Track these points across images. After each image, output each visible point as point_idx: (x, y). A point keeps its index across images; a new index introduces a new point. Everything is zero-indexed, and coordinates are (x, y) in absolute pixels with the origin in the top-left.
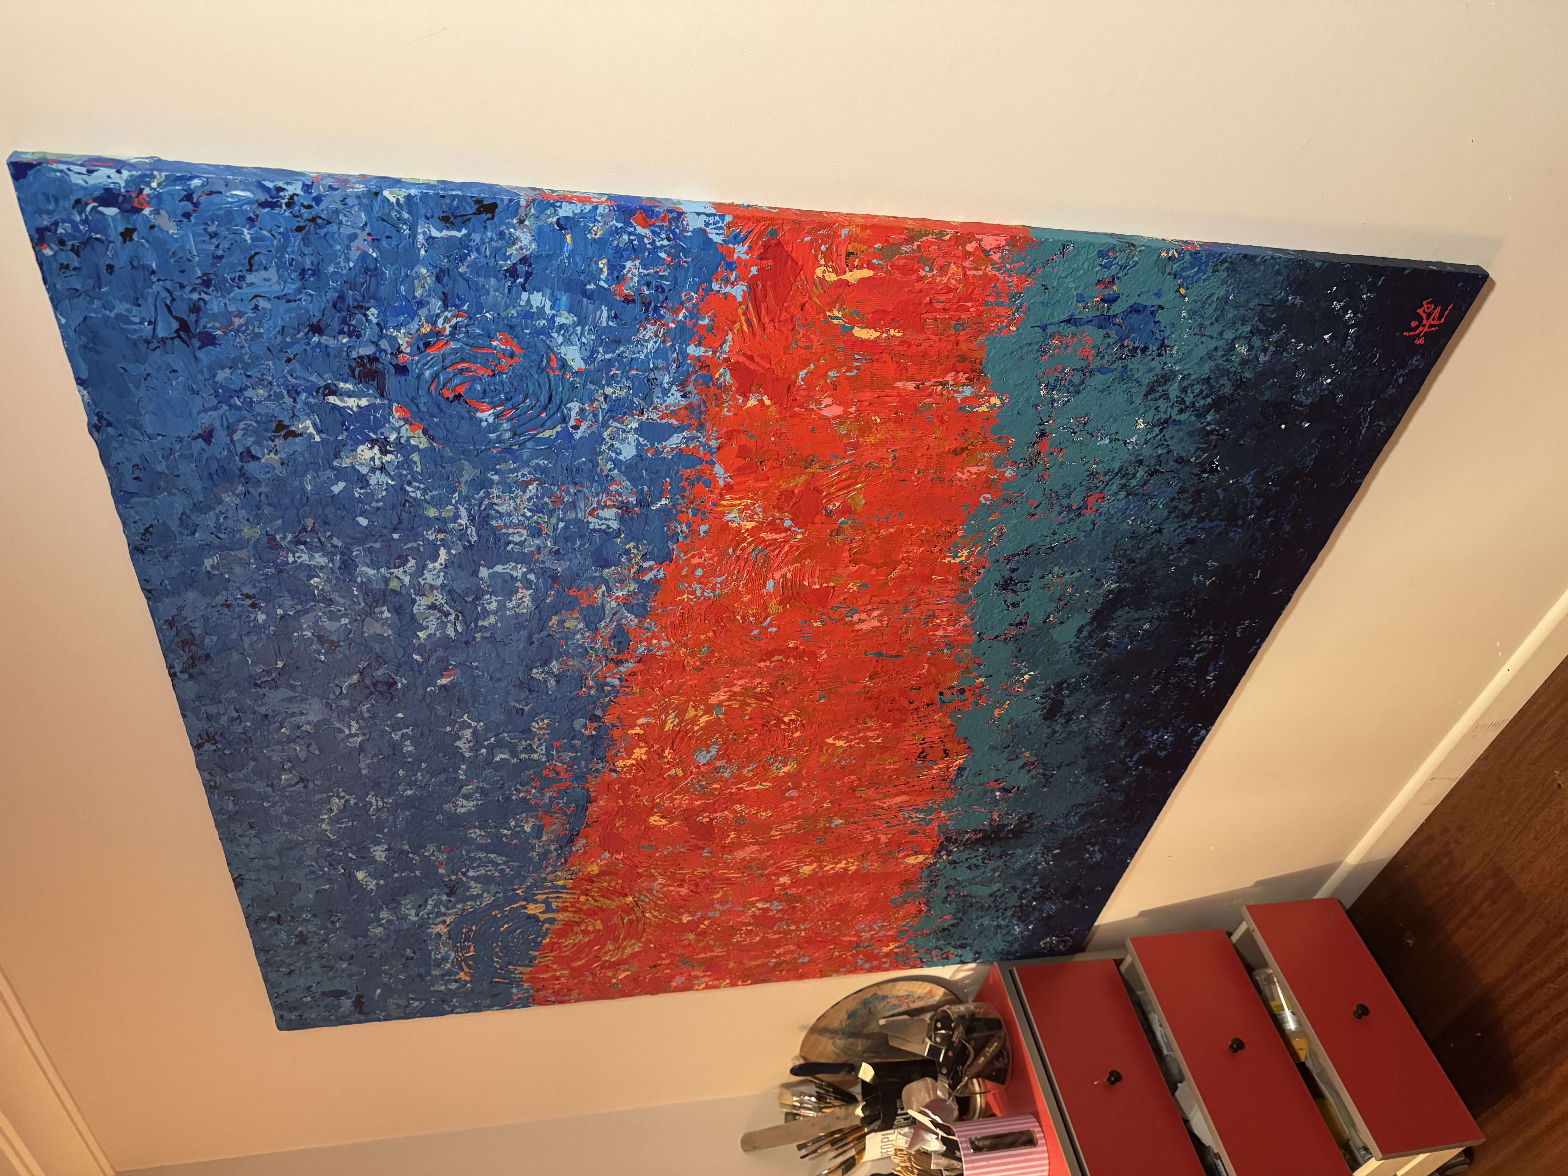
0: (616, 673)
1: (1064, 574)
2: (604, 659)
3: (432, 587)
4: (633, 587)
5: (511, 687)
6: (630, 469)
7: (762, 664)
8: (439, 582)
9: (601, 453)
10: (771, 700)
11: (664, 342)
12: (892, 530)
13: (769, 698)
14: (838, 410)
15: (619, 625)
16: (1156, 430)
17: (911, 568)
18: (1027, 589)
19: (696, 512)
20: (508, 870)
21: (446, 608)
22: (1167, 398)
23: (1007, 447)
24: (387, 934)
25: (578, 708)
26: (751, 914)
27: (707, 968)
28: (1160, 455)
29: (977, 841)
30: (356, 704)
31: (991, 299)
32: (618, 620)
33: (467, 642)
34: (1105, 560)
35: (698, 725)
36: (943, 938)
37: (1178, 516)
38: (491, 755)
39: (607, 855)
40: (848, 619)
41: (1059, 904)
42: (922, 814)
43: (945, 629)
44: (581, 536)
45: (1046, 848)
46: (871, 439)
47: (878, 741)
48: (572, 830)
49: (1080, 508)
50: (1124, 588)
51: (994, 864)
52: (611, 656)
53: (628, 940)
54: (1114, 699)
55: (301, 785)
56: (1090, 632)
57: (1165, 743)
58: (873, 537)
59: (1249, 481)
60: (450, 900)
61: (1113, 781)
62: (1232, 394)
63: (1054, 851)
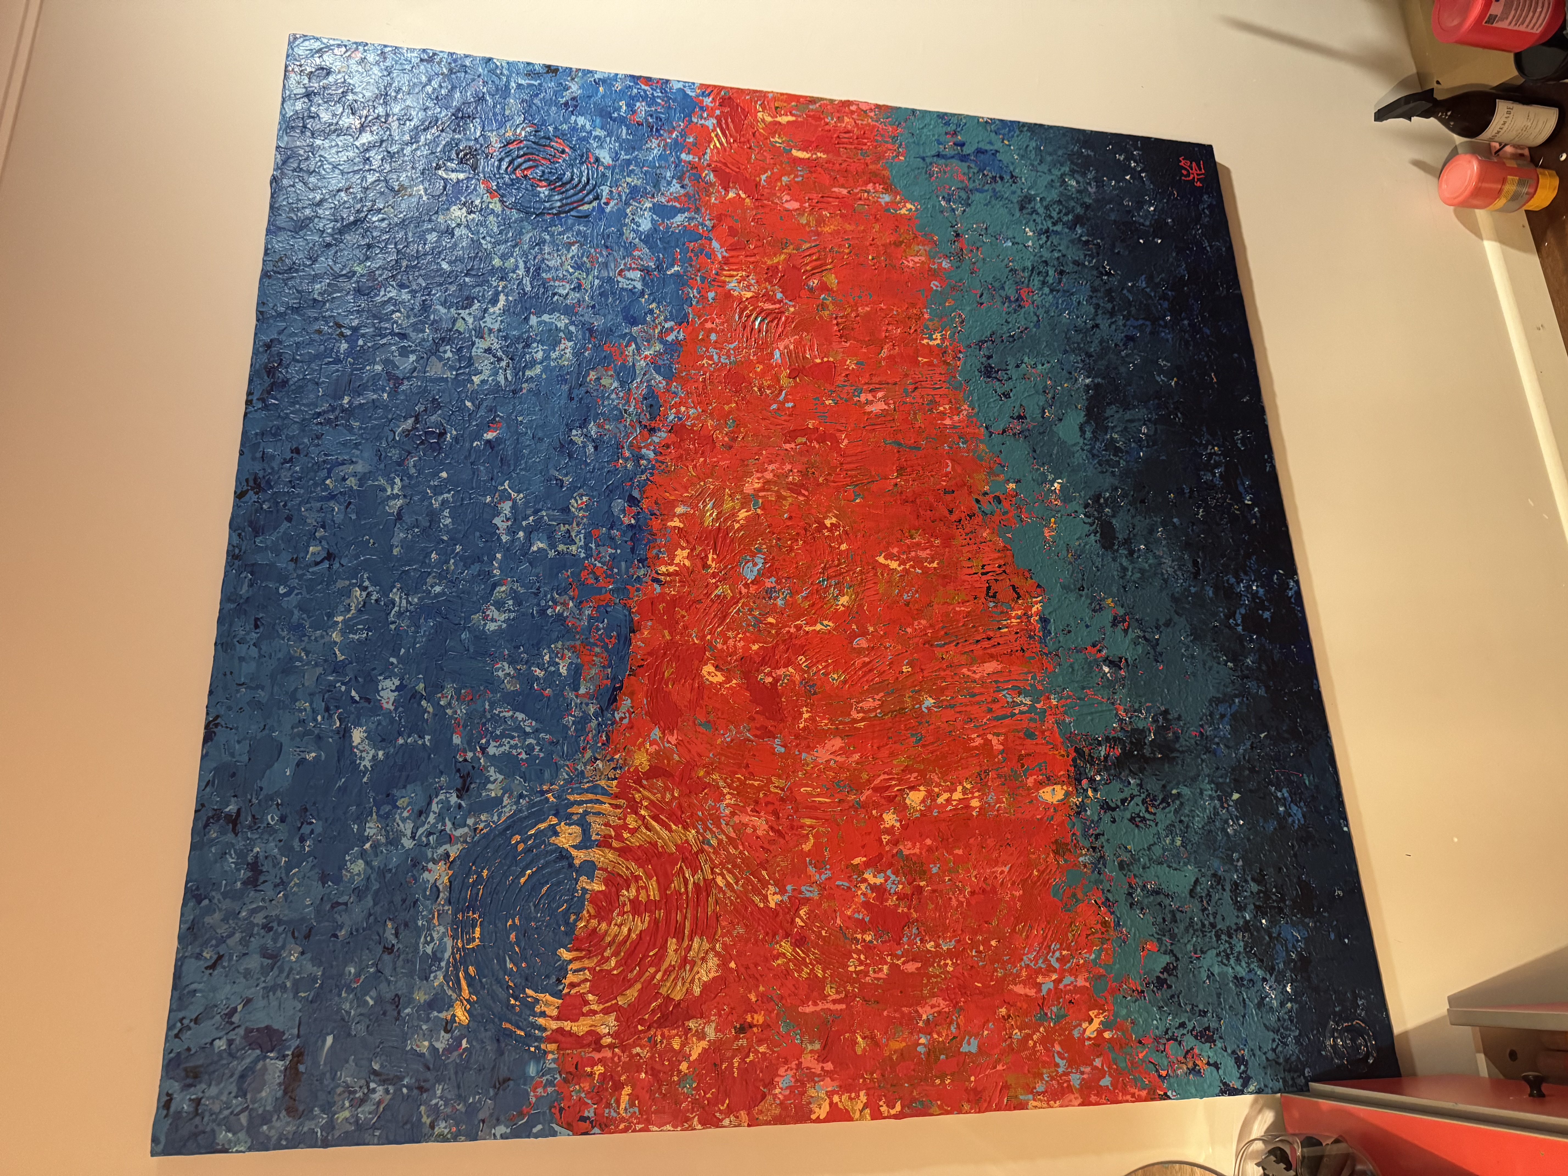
0: (650, 444)
1: (1035, 364)
2: (638, 426)
3: (490, 330)
4: (658, 347)
5: (551, 451)
6: (648, 239)
7: (787, 446)
8: (496, 327)
9: (626, 225)
10: (806, 493)
12: (868, 309)
13: (803, 492)
14: (795, 205)
15: (649, 386)
16: (1044, 238)
17: (897, 348)
18: (1010, 379)
19: (703, 279)
21: (500, 354)
22: (1037, 214)
23: (935, 242)
24: (368, 879)
25: (616, 484)
26: (862, 898)
27: (824, 1047)
28: (1058, 258)
29: (1121, 763)
30: (404, 454)
31: (879, 139)
32: (648, 381)
33: (514, 392)
34: (1065, 352)
35: (738, 522)
36: (1167, 1006)
37: (1104, 313)
38: (529, 541)
39: (656, 733)
40: (856, 399)
41: (1301, 928)
42: (1028, 699)
43: (951, 419)
44: (612, 293)
45: (1219, 786)
46: (827, 229)
47: (935, 565)
48: (614, 678)
49: (1017, 300)
50: (1098, 384)
51: (1165, 817)
52: (644, 422)
53: (696, 940)
54: (1164, 524)
55: (326, 564)
56: (1093, 432)
57: (1259, 598)
58: (853, 315)
59: (1144, 285)
60: (460, 806)
61: (1235, 660)
62: (1085, 214)
63: (1231, 795)
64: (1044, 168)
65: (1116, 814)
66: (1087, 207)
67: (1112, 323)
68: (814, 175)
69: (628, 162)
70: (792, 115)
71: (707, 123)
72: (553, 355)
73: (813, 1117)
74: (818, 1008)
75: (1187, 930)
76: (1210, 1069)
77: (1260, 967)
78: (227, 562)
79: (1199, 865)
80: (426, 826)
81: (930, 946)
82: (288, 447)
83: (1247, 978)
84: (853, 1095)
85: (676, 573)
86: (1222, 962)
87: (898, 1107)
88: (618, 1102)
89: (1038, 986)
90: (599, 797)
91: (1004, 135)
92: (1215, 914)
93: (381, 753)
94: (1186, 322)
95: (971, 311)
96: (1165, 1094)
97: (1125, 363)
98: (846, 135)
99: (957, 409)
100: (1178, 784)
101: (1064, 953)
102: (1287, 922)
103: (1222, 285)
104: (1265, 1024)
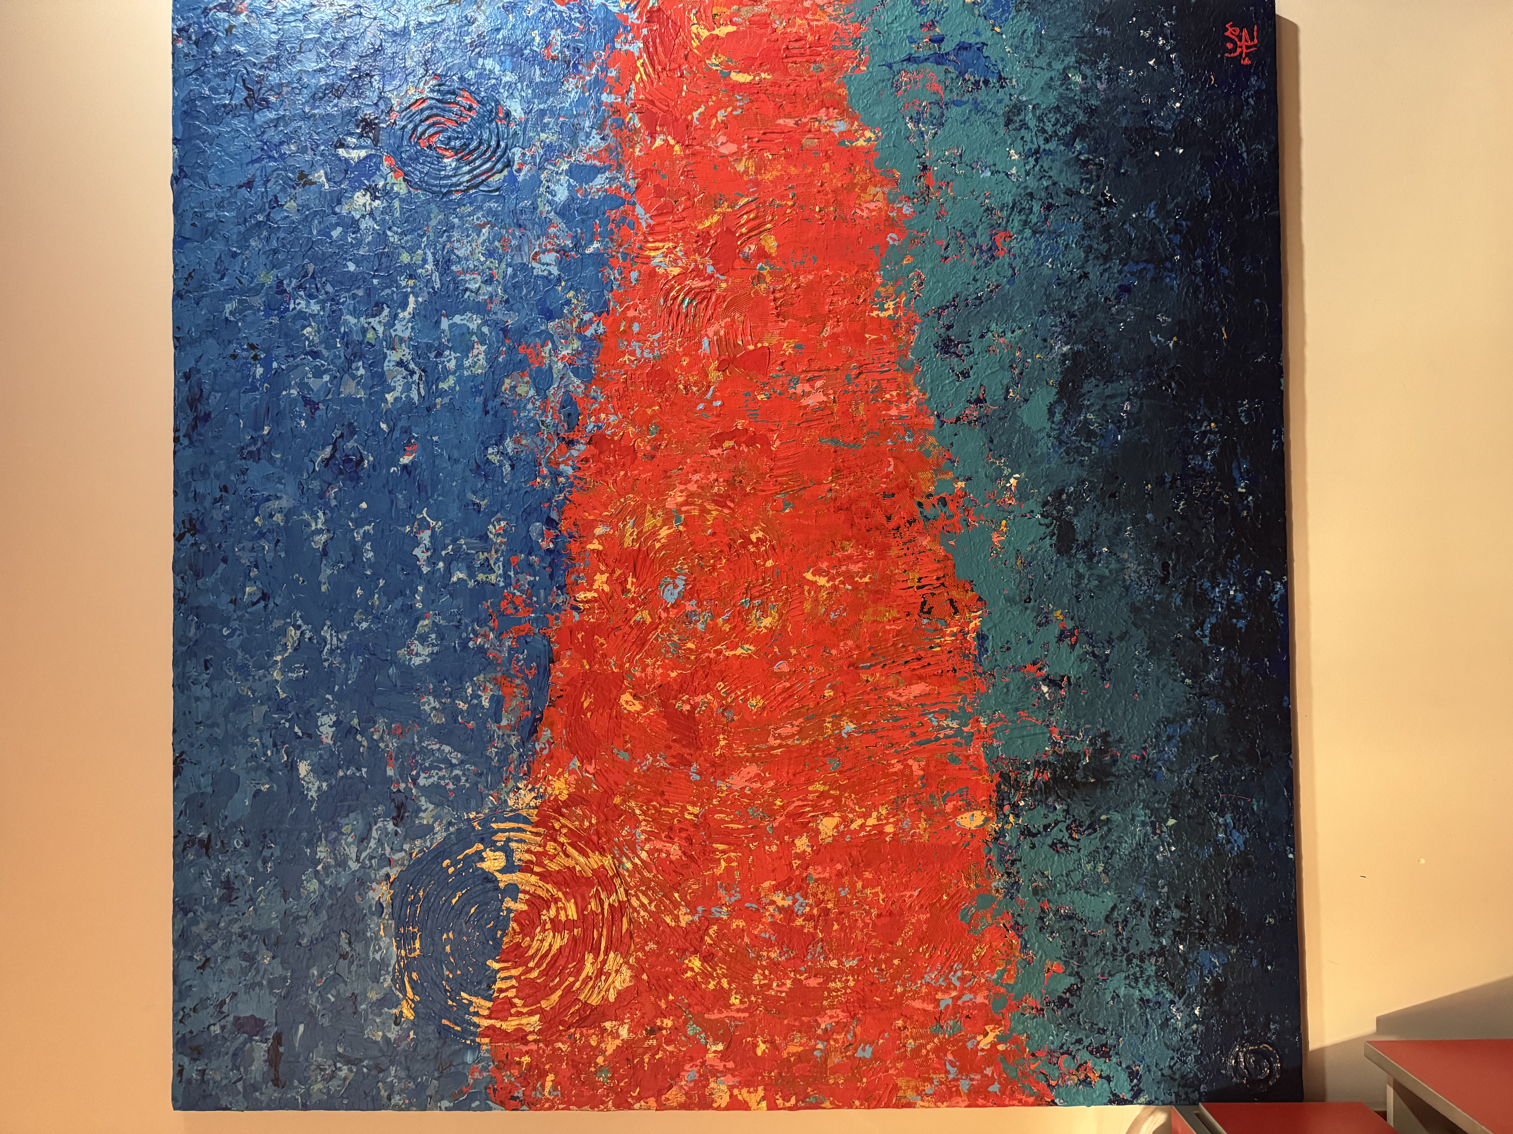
0: (568, 459)
1: (1004, 332)
2: (555, 438)
3: (402, 340)
4: (576, 344)
5: (468, 473)
6: (564, 212)
7: (714, 452)
8: (407, 334)
9: (540, 196)
10: (732, 505)
11: (583, 92)
12: (811, 277)
13: (729, 503)
14: (732, 148)
15: (567, 392)
16: (1032, 161)
17: (841, 324)
18: (971, 353)
19: (625, 255)
20: (463, 779)
21: (412, 366)
22: (1028, 128)
23: (896, 182)
24: (322, 896)
25: (534, 506)
26: (770, 920)
27: (727, 1048)
28: (1047, 188)
29: (1048, 789)
30: (325, 486)
31: (837, 44)
32: (566, 386)
33: (429, 409)
34: (1042, 313)
35: (659, 541)
36: (1065, 1023)
37: (1097, 258)
38: (449, 572)
39: (576, 763)
40: (791, 391)
41: (1221, 953)
42: (955, 722)
43: (898, 408)
44: (526, 283)
45: (1154, 812)
46: (768, 176)
47: (867, 580)
48: (535, 710)
49: (991, 249)
50: (1078, 352)
51: (1088, 843)
52: (562, 434)
53: (612, 955)
54: (1134, 522)
55: (262, 604)
56: (1063, 415)
57: (1235, 604)
58: (794, 286)
59: (1152, 215)
60: (396, 833)
61: (1194, 676)
62: (1088, 122)
63: (1166, 820)
64: (1042, 61)
65: (1035, 840)
66: (1091, 111)
67: (1105, 270)
68: (756, 105)
69: (542, 113)
70: (733, 23)
71: (631, 49)
72: (467, 363)
73: (715, 1105)
74: (723, 1016)
75: (1097, 953)
76: (1101, 1081)
77: (1170, 991)
78: (175, 606)
79: (1119, 890)
80: (368, 851)
81: (834, 963)
82: (217, 484)
83: (1154, 1000)
84: (752, 1089)
85: (595, 600)
86: (1129, 985)
87: (793, 1101)
88: (543, 1086)
89: (937, 1002)
90: (521, 825)
91: (995, 19)
92: (1129, 940)
93: (324, 785)
94: (1199, 261)
95: (932, 269)
96: (1053, 1101)
97: (1114, 322)
98: (797, 45)
99: (906, 395)
100: (1108, 810)
101: (966, 972)
102: (1207, 949)
103: (1255, 207)
104: (1165, 1044)
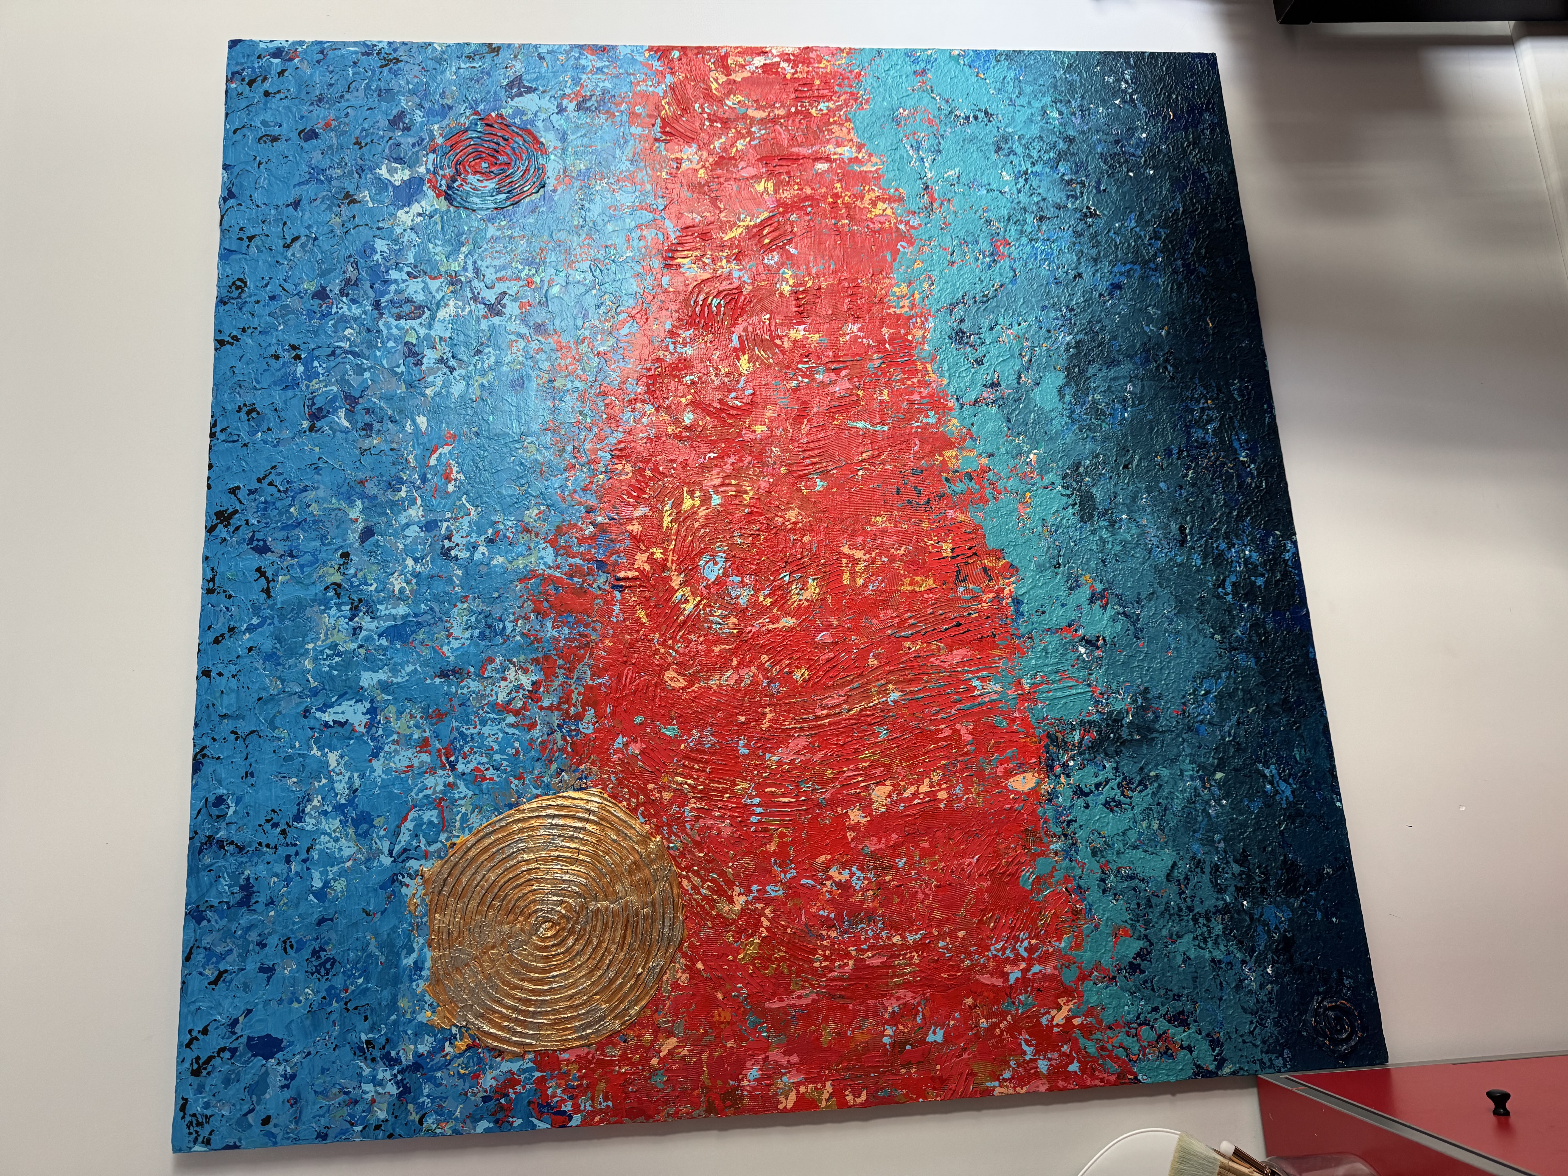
1: (1011, 324)
2: (593, 427)
3: (442, 339)
4: (611, 341)
5: (507, 461)
7: (747, 437)
8: (447, 335)
12: (830, 280)
14: (752, 172)
16: (1021, 180)
17: (861, 320)
18: (983, 343)
21: (452, 363)
22: (1016, 154)
23: (902, 199)
26: (828, 896)
28: (1038, 203)
34: (1044, 308)
35: (698, 521)
36: (1139, 991)
37: (1088, 260)
40: (818, 380)
41: (1284, 908)
43: (919, 393)
45: (1201, 767)
46: (786, 195)
47: (901, 552)
49: (992, 254)
50: (1080, 341)
51: (1141, 799)
54: (1149, 490)
56: (1073, 396)
58: (815, 288)
59: (1133, 224)
61: (1223, 631)
62: (1068, 149)
63: (1214, 773)
64: (1023, 100)
65: (1089, 799)
66: (1070, 140)
67: (1096, 271)
68: (771, 136)
70: (747, 71)
71: (656, 90)
72: (506, 360)
73: (781, 1107)
75: (1162, 914)
76: (1182, 1052)
77: (1240, 950)
78: (203, 597)
79: (1177, 848)
80: (402, 843)
81: (896, 939)
82: (252, 477)
83: (1225, 960)
85: (634, 579)
86: (1199, 946)
87: (864, 1096)
88: (593, 1097)
89: (1006, 976)
91: (979, 67)
92: (1193, 897)
93: (356, 775)
94: (1179, 262)
95: (941, 272)
96: (1136, 1078)
97: (1110, 314)
98: (806, 87)
99: (925, 381)
100: (1157, 765)
101: (1034, 942)
102: (1271, 903)
103: (1221, 216)
104: (1243, 1008)
